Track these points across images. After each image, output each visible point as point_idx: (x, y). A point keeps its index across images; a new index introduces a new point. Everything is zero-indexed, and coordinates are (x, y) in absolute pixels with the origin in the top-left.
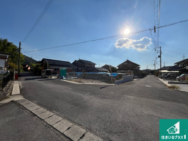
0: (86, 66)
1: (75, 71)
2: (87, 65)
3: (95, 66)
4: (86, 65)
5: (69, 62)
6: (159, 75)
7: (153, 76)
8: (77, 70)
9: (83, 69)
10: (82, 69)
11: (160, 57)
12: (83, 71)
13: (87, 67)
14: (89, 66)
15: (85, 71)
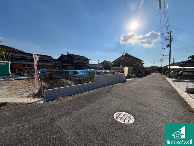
0: (75, 62)
1: (57, 68)
2: (78, 60)
3: (88, 63)
4: (76, 60)
5: (50, 56)
6: (167, 73)
7: (159, 74)
8: (61, 67)
9: (70, 66)
10: (68, 66)
11: (169, 46)
12: (69, 67)
13: (77, 63)
14: (80, 61)
15: (73, 67)
